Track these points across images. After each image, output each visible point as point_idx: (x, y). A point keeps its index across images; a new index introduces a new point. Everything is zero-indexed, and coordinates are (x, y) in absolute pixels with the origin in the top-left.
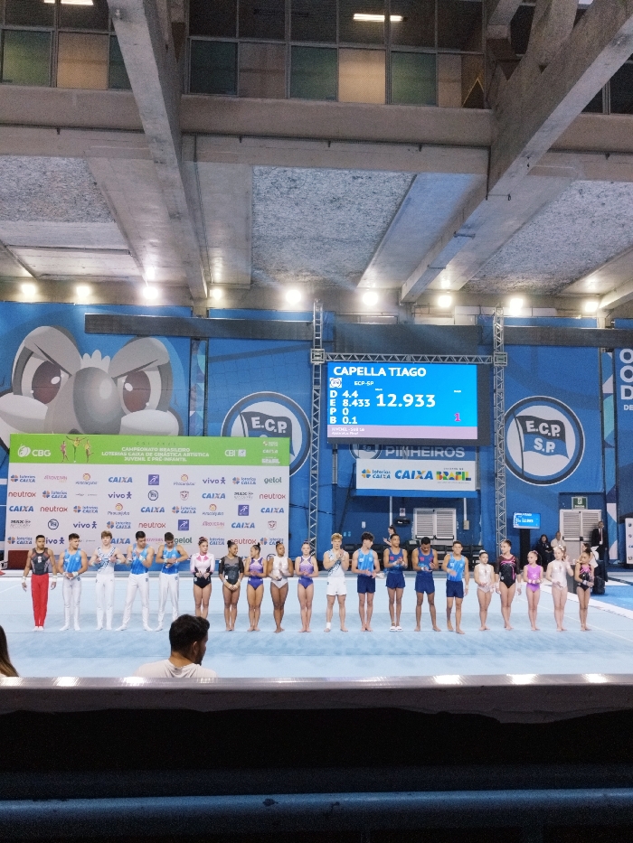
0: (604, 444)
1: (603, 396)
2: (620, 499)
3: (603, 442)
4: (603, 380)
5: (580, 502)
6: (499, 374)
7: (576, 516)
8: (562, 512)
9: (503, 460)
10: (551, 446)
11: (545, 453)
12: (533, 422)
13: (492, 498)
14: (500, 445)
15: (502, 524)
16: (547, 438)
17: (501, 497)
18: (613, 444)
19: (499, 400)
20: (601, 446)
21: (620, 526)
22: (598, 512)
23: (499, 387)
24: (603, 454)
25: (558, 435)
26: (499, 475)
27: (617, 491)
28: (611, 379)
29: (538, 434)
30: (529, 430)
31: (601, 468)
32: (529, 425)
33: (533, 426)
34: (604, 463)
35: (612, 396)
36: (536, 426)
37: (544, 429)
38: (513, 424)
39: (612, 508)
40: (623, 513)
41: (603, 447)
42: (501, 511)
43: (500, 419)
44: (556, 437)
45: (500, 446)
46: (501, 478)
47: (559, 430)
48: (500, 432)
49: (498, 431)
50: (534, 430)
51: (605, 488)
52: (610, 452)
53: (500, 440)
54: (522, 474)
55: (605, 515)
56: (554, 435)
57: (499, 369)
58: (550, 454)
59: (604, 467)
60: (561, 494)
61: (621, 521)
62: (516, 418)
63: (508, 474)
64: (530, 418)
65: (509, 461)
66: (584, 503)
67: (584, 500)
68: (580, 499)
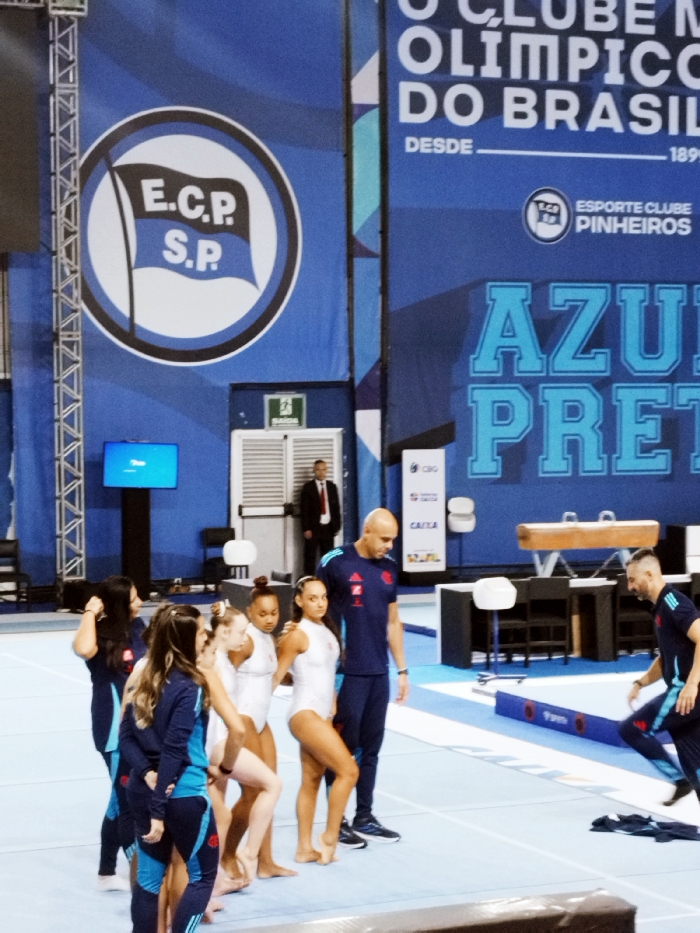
0: (353, 248)
1: (351, 113)
2: (392, 399)
3: (351, 240)
4: (354, 65)
5: (287, 410)
6: (64, 41)
7: (277, 449)
8: (239, 437)
9: (77, 293)
10: (210, 251)
11: (194, 274)
12: (160, 183)
13: (44, 401)
14: (68, 249)
15: (71, 478)
16: (201, 229)
17: (69, 401)
18: (376, 247)
19: (65, 116)
20: (344, 250)
21: (388, 470)
22: (334, 435)
23: (65, 79)
24: (350, 274)
25: (230, 221)
26: (63, 337)
27: (384, 377)
28: (374, 63)
29: (175, 217)
30: (150, 206)
31: (343, 315)
32: (151, 189)
33: (160, 195)
34: (351, 298)
35: (376, 113)
36: (171, 195)
37: (192, 202)
38: (105, 188)
39: (368, 424)
40: (399, 438)
41: (350, 257)
42: (69, 439)
43: (66, 173)
44: (224, 228)
45: (69, 255)
46: (70, 345)
47: (231, 206)
48: (68, 215)
49: (62, 209)
50: (163, 207)
51: (351, 369)
52: (367, 270)
53: (68, 234)
54: (129, 333)
55: (351, 444)
56: (218, 221)
57: (65, 23)
58: (208, 275)
59: (350, 310)
60: (236, 388)
61: (392, 458)
62: (112, 170)
63: (89, 333)
64: (152, 171)
65: (92, 296)
66: (297, 412)
67: (297, 404)
68: (286, 399)
